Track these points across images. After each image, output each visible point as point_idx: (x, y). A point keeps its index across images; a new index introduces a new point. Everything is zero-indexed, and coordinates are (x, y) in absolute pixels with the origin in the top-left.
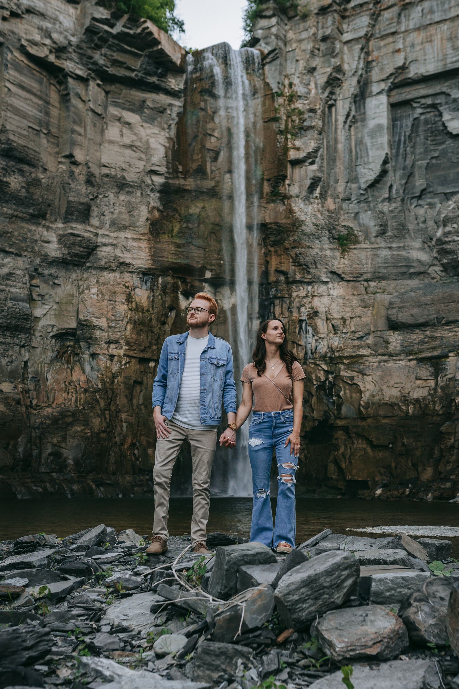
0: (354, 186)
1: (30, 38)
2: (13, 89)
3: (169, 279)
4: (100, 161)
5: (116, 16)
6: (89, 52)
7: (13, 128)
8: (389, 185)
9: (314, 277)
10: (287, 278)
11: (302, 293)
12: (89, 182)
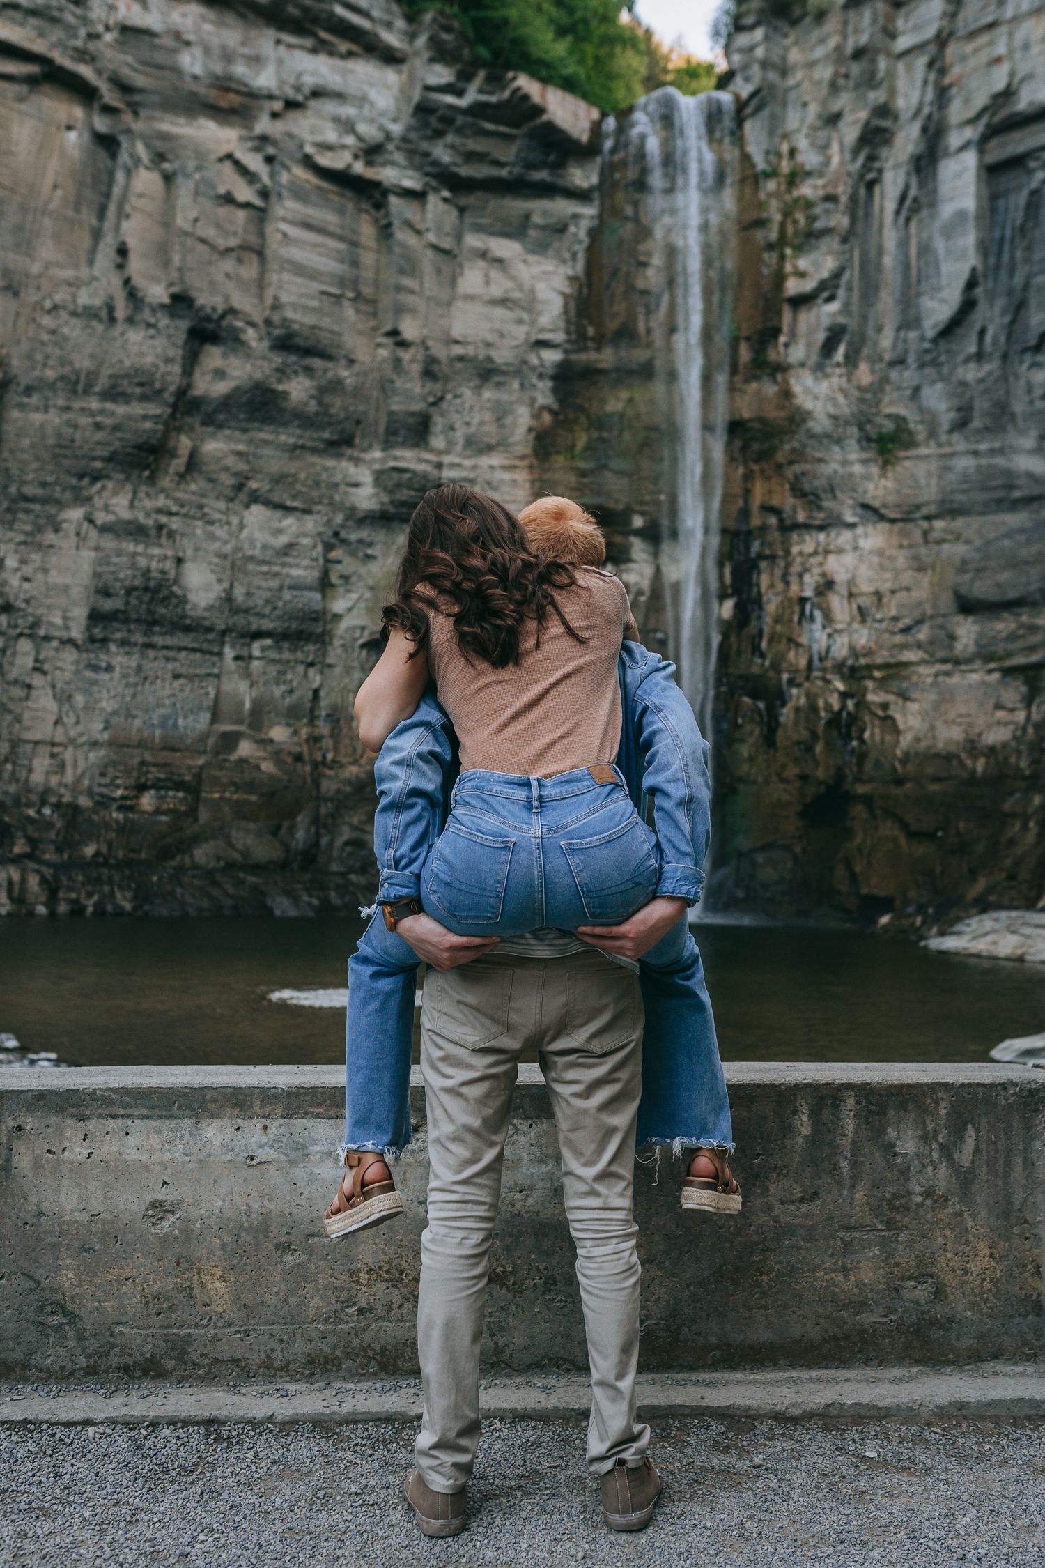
0: (913, 335)
1: (319, 139)
2: (293, 231)
4: (448, 333)
5: (465, 76)
6: (424, 146)
7: (294, 299)
8: (978, 327)
9: (830, 515)
10: (781, 520)
11: (809, 547)
12: (429, 373)
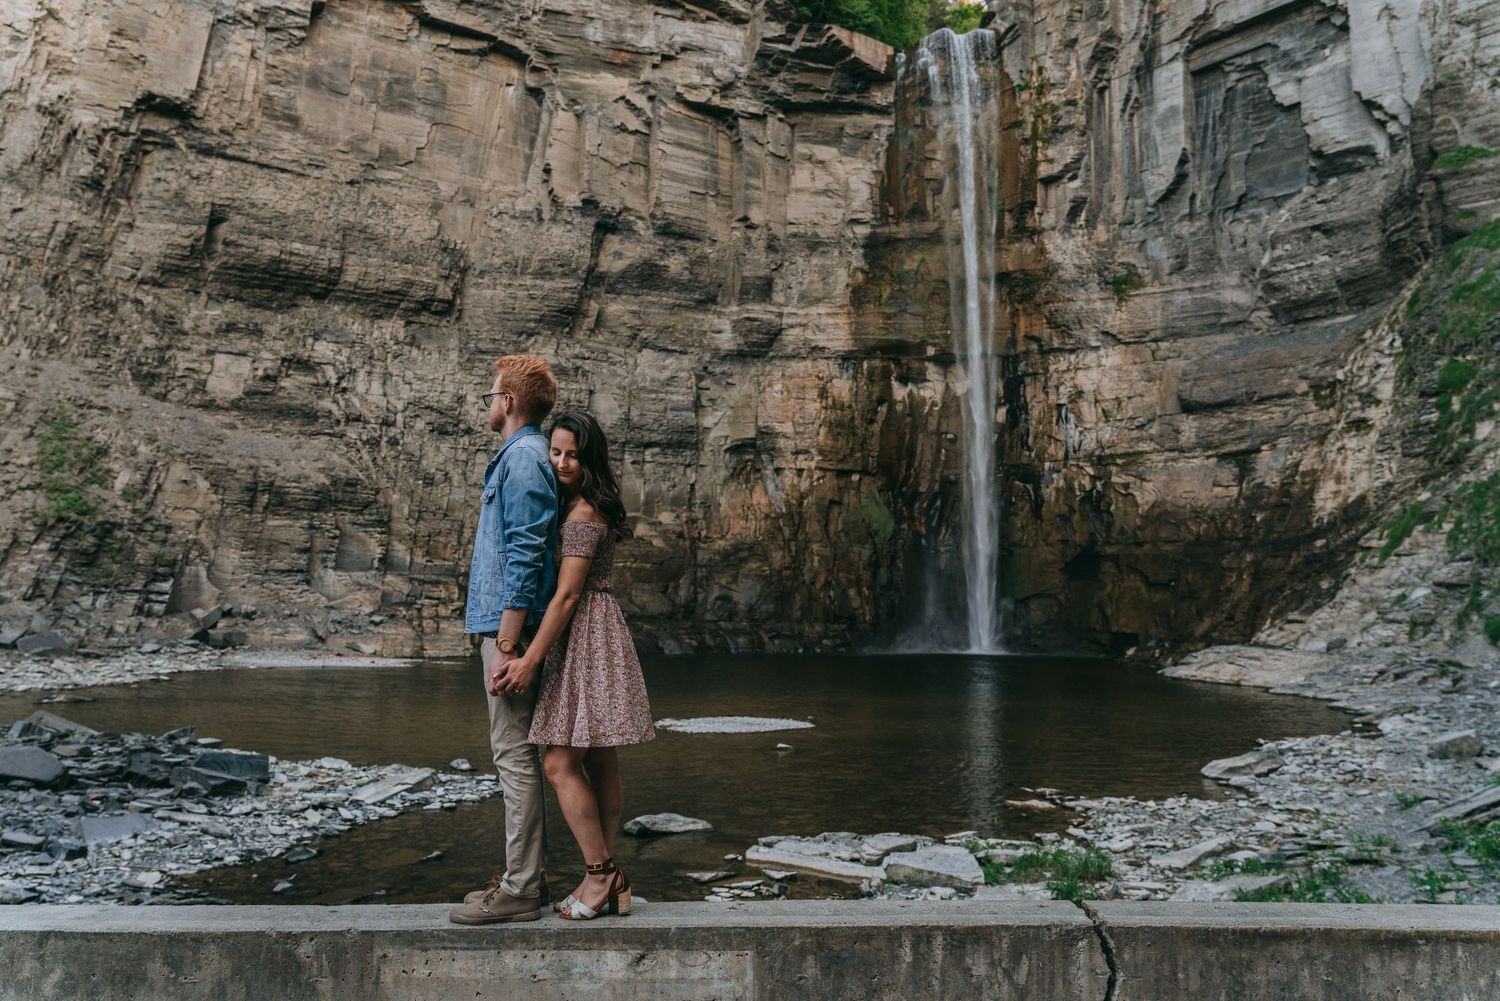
0: (1138, 202)
1: (687, 81)
2: (669, 149)
3: (877, 363)
4: (784, 217)
5: (793, 30)
6: (764, 81)
7: (671, 198)
8: (1189, 193)
9: (1079, 341)
10: (1041, 346)
11: (1063, 366)
12: (771, 248)
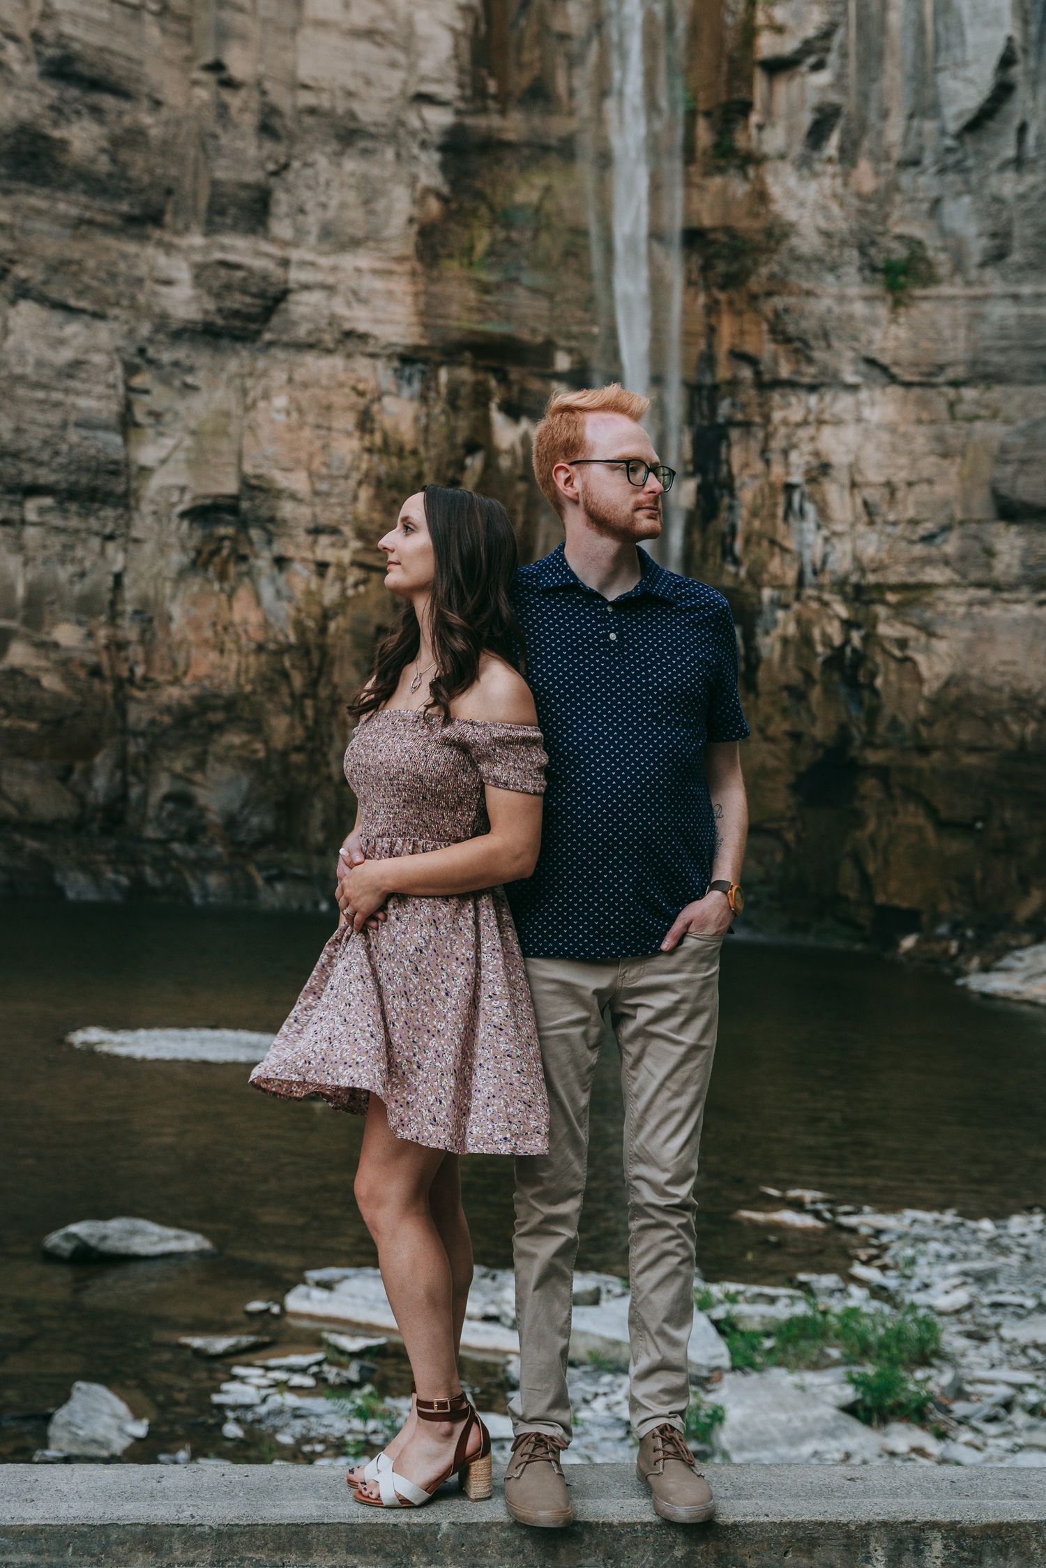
0: (929, 126)
3: (465, 373)
4: (293, 74)
8: (1016, 122)
9: (824, 371)
10: (758, 373)
11: (796, 415)
12: (267, 128)
